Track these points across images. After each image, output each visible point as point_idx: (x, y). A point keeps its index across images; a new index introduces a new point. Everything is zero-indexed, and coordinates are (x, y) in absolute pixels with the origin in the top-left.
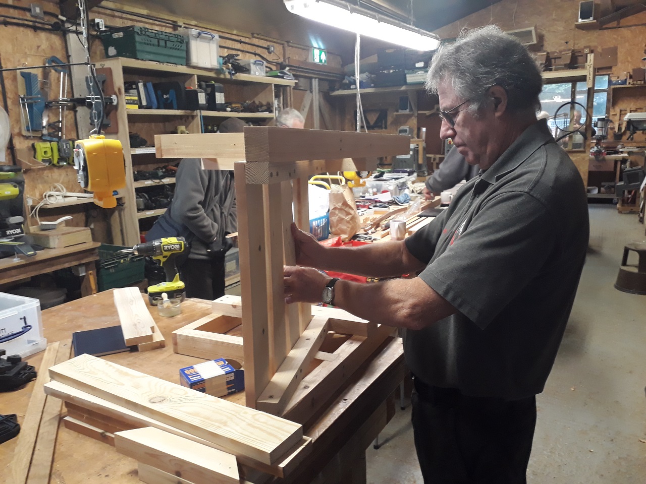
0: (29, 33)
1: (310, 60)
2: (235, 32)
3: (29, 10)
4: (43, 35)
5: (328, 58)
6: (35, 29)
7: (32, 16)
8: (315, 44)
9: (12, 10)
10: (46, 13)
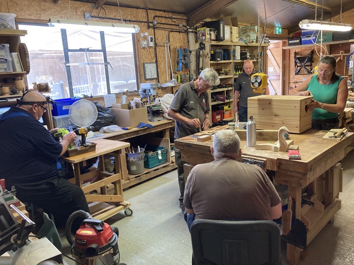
0: (178, 33)
1: (274, 33)
2: (244, 24)
3: (178, 26)
4: (181, 34)
5: (282, 31)
6: (179, 32)
7: (179, 28)
8: (277, 26)
9: (173, 26)
10: (183, 26)
